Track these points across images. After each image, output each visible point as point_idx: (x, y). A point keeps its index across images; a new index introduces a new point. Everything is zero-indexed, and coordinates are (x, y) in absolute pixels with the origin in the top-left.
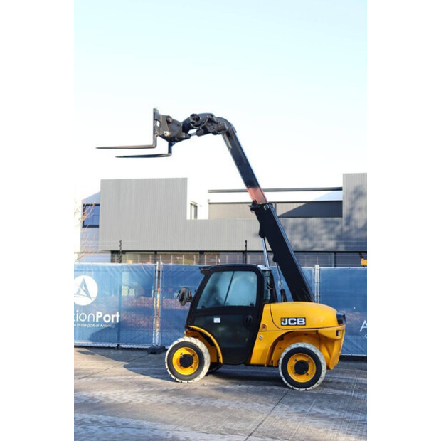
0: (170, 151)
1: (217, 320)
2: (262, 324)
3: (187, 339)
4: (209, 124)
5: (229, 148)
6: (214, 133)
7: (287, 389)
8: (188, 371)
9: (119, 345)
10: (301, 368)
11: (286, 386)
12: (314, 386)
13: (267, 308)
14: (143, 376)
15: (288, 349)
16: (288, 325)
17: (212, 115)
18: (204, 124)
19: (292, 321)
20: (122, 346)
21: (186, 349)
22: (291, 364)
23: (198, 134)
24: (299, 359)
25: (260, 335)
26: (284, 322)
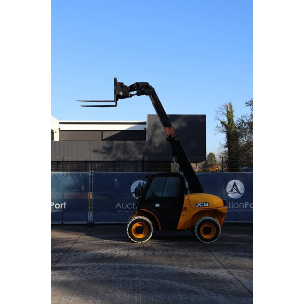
0: (116, 104)
1: (158, 205)
2: (184, 206)
3: (140, 217)
4: (146, 89)
5: (153, 103)
6: (147, 95)
7: (199, 243)
8: (140, 236)
9: (62, 223)
10: (207, 231)
11: (199, 241)
12: (215, 240)
13: (186, 197)
14: (108, 241)
15: (200, 221)
16: (199, 207)
17: (147, 84)
18: (144, 89)
19: (201, 205)
20: (65, 223)
21: (139, 223)
22: (202, 228)
23: (138, 94)
24: (206, 226)
25: (183, 213)
26: (197, 205)
